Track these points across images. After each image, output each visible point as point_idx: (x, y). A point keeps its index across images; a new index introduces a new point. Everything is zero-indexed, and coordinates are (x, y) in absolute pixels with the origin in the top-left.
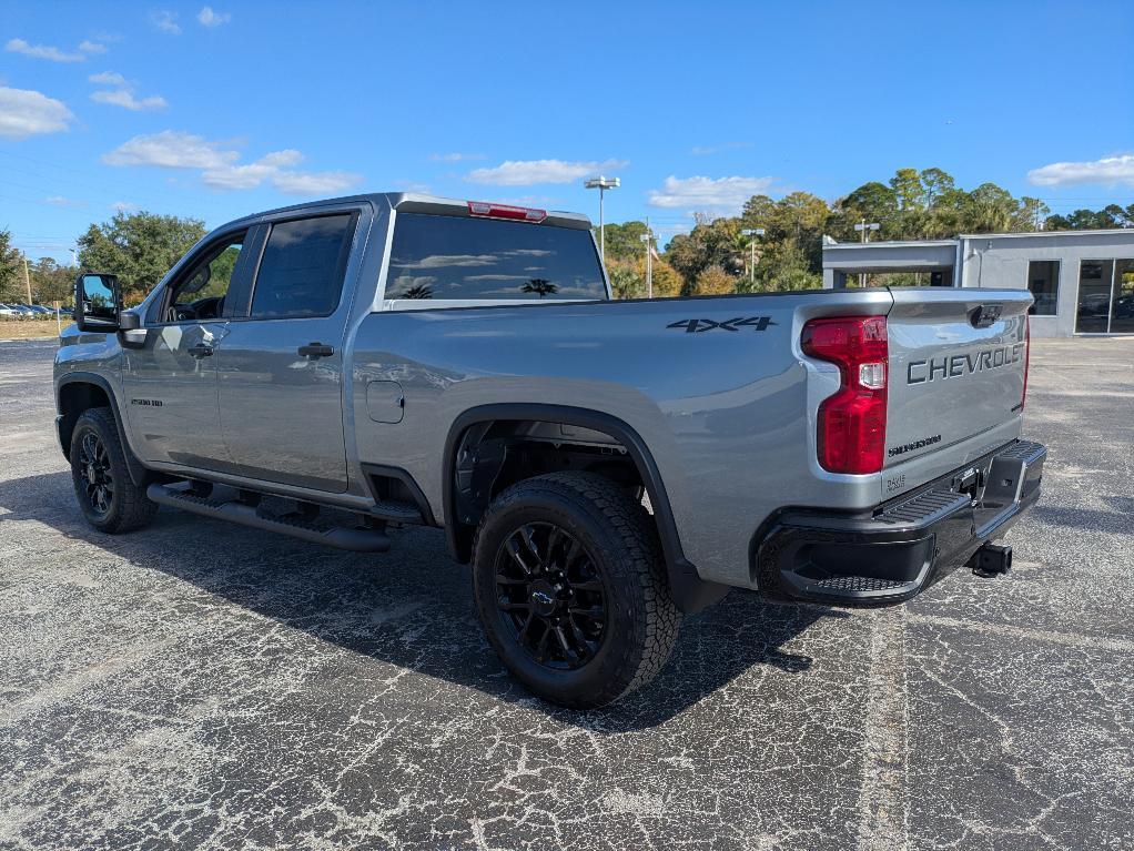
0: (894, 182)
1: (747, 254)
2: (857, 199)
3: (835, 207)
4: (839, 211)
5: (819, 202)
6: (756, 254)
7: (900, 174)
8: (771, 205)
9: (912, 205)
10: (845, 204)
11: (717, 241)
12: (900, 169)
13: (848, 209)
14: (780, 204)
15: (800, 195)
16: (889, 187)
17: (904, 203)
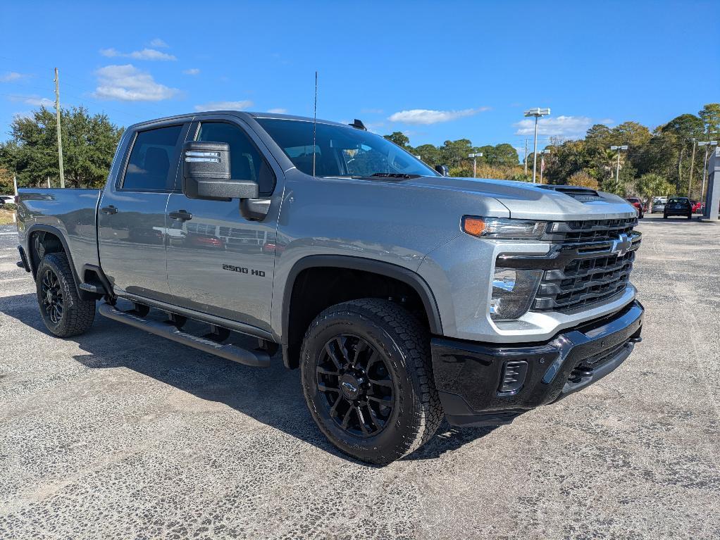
0: (702, 113)
1: (614, 163)
2: (673, 126)
3: (655, 132)
4: (659, 135)
5: (644, 129)
6: (620, 163)
7: (707, 108)
8: (607, 131)
9: (715, 130)
10: (665, 129)
11: (568, 155)
12: (708, 104)
13: (666, 133)
14: (614, 130)
15: (629, 124)
16: (698, 117)
17: (709, 128)
